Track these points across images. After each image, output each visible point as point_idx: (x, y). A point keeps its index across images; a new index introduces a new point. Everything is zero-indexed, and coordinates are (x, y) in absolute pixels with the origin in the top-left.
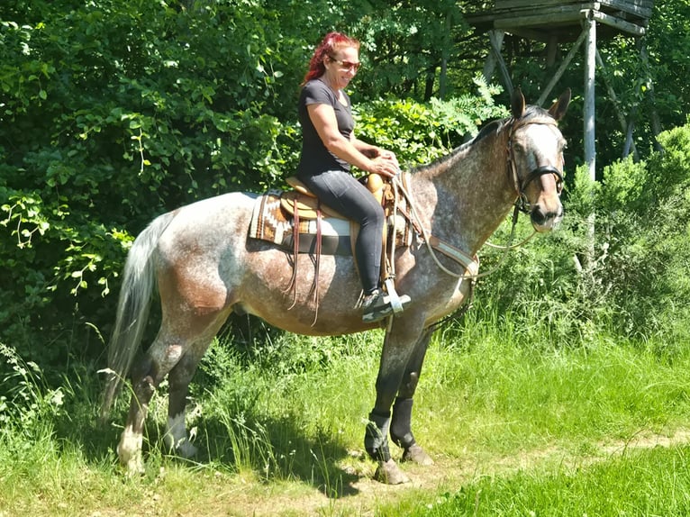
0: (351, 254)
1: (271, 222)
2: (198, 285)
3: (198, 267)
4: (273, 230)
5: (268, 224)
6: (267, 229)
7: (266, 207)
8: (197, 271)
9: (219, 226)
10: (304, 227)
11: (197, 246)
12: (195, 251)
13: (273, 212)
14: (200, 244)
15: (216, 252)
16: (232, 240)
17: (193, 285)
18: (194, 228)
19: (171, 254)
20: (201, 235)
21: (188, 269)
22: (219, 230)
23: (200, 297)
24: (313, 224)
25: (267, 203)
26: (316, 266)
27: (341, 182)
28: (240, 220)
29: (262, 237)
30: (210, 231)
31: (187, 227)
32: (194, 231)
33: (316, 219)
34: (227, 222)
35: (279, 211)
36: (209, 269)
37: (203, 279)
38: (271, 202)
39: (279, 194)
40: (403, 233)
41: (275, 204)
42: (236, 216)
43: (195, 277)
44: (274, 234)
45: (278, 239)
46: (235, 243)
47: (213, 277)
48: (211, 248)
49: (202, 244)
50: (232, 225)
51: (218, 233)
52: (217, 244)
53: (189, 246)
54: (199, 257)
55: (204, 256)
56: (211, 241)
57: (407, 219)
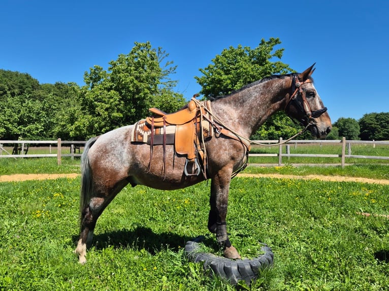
2: (107, 169)
3: (107, 160)
4: (142, 136)
5: (139, 134)
6: (139, 136)
9: (116, 138)
10: (158, 131)
12: (105, 152)
13: (142, 128)
14: (107, 148)
15: (115, 151)
20: (108, 143)
21: (102, 162)
25: (139, 124)
26: (164, 150)
28: (126, 134)
32: (104, 142)
33: (163, 127)
34: (120, 136)
35: (145, 125)
36: (113, 161)
37: (110, 166)
40: (209, 130)
42: (124, 133)
43: (106, 165)
44: (143, 138)
45: (145, 140)
46: (124, 145)
47: (115, 164)
48: (113, 149)
49: (109, 147)
50: (123, 137)
51: (116, 141)
52: (116, 147)
53: (102, 150)
54: (107, 155)
55: (110, 154)
56: (113, 146)
57: (210, 123)
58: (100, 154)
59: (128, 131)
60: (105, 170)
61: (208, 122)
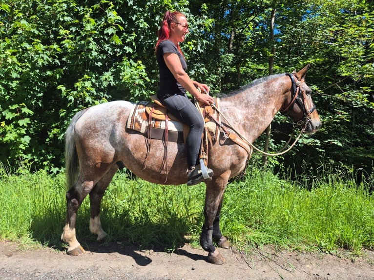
0: (184, 142)
1: (139, 120)
2: (97, 149)
3: (96, 140)
4: (140, 125)
5: (137, 121)
6: (137, 124)
7: (137, 111)
8: (95, 142)
9: (107, 116)
10: (158, 124)
11: (95, 127)
12: (94, 130)
13: (141, 114)
14: (97, 126)
15: (106, 131)
16: (115, 125)
17: (94, 150)
18: (94, 117)
19: (81, 131)
20: (97, 121)
21: (91, 141)
22: (107, 118)
23: (98, 157)
24: (163, 123)
25: (138, 109)
27: (182, 102)
28: (120, 114)
29: (133, 128)
30: (103, 119)
31: (91, 116)
32: (94, 118)
33: (165, 121)
34: (112, 114)
35: (145, 113)
36: (103, 141)
37: (100, 146)
38: (141, 108)
39: (146, 104)
40: (214, 133)
41: (142, 110)
42: (117, 112)
43: (95, 145)
44: (140, 128)
45: (143, 130)
46: (116, 127)
47: (105, 146)
48: (103, 129)
49: (98, 126)
50: (115, 116)
51: (107, 120)
52: (107, 127)
53: (91, 127)
54: (96, 134)
55: (99, 133)
56: (103, 125)
57: (217, 124)
58: (88, 132)
59: (123, 111)
61: (215, 125)
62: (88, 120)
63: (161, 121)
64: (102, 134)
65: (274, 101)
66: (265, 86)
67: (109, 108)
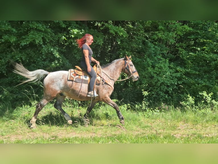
1: (72, 76)
3: (53, 85)
7: (71, 73)
9: (58, 77)
14: (54, 80)
19: (47, 82)
20: (54, 78)
21: (51, 86)
24: (82, 76)
28: (63, 76)
29: (71, 79)
34: (60, 76)
35: (74, 74)
36: (56, 86)
47: (56, 88)
48: (57, 81)
49: (55, 80)
50: (61, 77)
51: (58, 79)
52: (58, 81)
54: (53, 83)
55: (55, 83)
56: (57, 80)
57: (101, 77)
58: (50, 82)
60: (52, 89)
61: (100, 77)
62: (51, 78)
63: (81, 76)
64: (56, 83)
65: (119, 69)
66: (116, 64)
67: (59, 74)
